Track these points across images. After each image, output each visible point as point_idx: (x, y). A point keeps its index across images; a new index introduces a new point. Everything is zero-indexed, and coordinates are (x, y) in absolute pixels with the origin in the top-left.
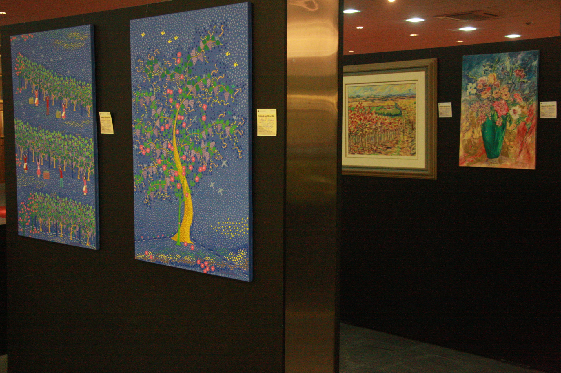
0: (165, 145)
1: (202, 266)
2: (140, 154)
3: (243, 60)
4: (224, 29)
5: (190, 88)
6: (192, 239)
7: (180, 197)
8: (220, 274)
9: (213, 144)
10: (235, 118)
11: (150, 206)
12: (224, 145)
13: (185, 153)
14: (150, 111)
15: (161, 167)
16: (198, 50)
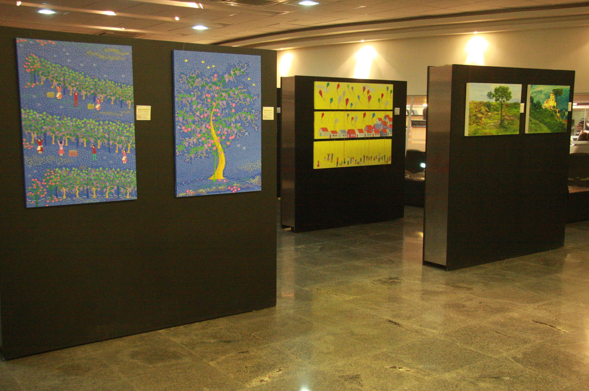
0: (204, 126)
1: (232, 189)
2: (183, 132)
3: (258, 83)
4: (247, 66)
5: (224, 94)
6: (224, 177)
7: (216, 155)
8: (244, 191)
9: (240, 124)
10: (253, 111)
11: (190, 163)
12: (247, 125)
13: (220, 130)
14: (191, 106)
15: (201, 139)
16: (230, 74)
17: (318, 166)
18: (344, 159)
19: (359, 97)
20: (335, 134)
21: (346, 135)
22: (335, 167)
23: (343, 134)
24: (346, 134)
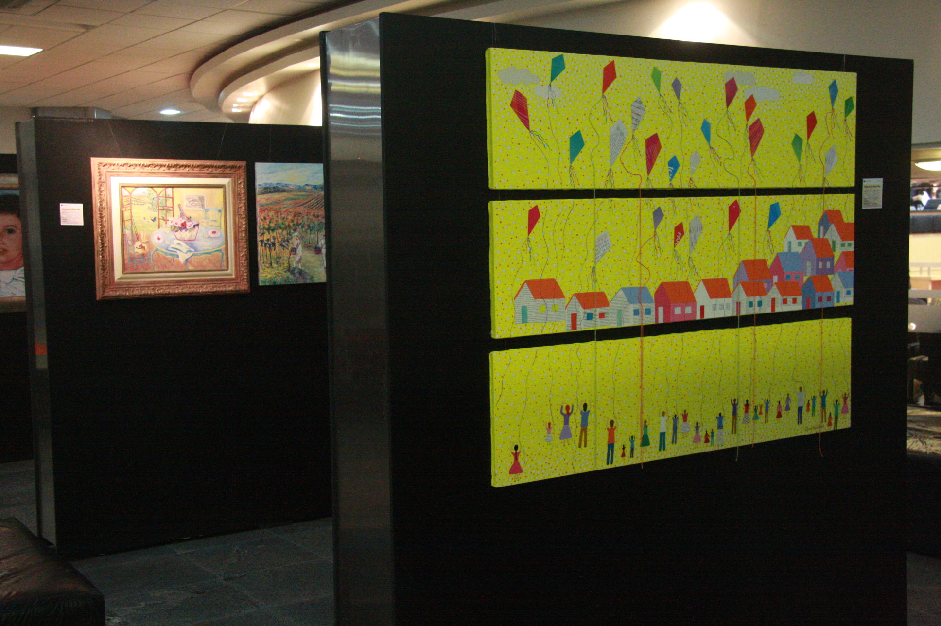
17: (516, 469)
18: (645, 426)
19: (706, 128)
20: (599, 310)
21: (648, 312)
22: (603, 465)
23: (637, 306)
24: (652, 306)
